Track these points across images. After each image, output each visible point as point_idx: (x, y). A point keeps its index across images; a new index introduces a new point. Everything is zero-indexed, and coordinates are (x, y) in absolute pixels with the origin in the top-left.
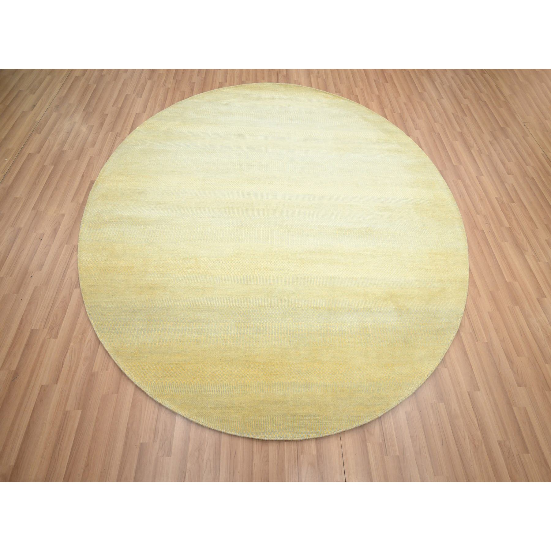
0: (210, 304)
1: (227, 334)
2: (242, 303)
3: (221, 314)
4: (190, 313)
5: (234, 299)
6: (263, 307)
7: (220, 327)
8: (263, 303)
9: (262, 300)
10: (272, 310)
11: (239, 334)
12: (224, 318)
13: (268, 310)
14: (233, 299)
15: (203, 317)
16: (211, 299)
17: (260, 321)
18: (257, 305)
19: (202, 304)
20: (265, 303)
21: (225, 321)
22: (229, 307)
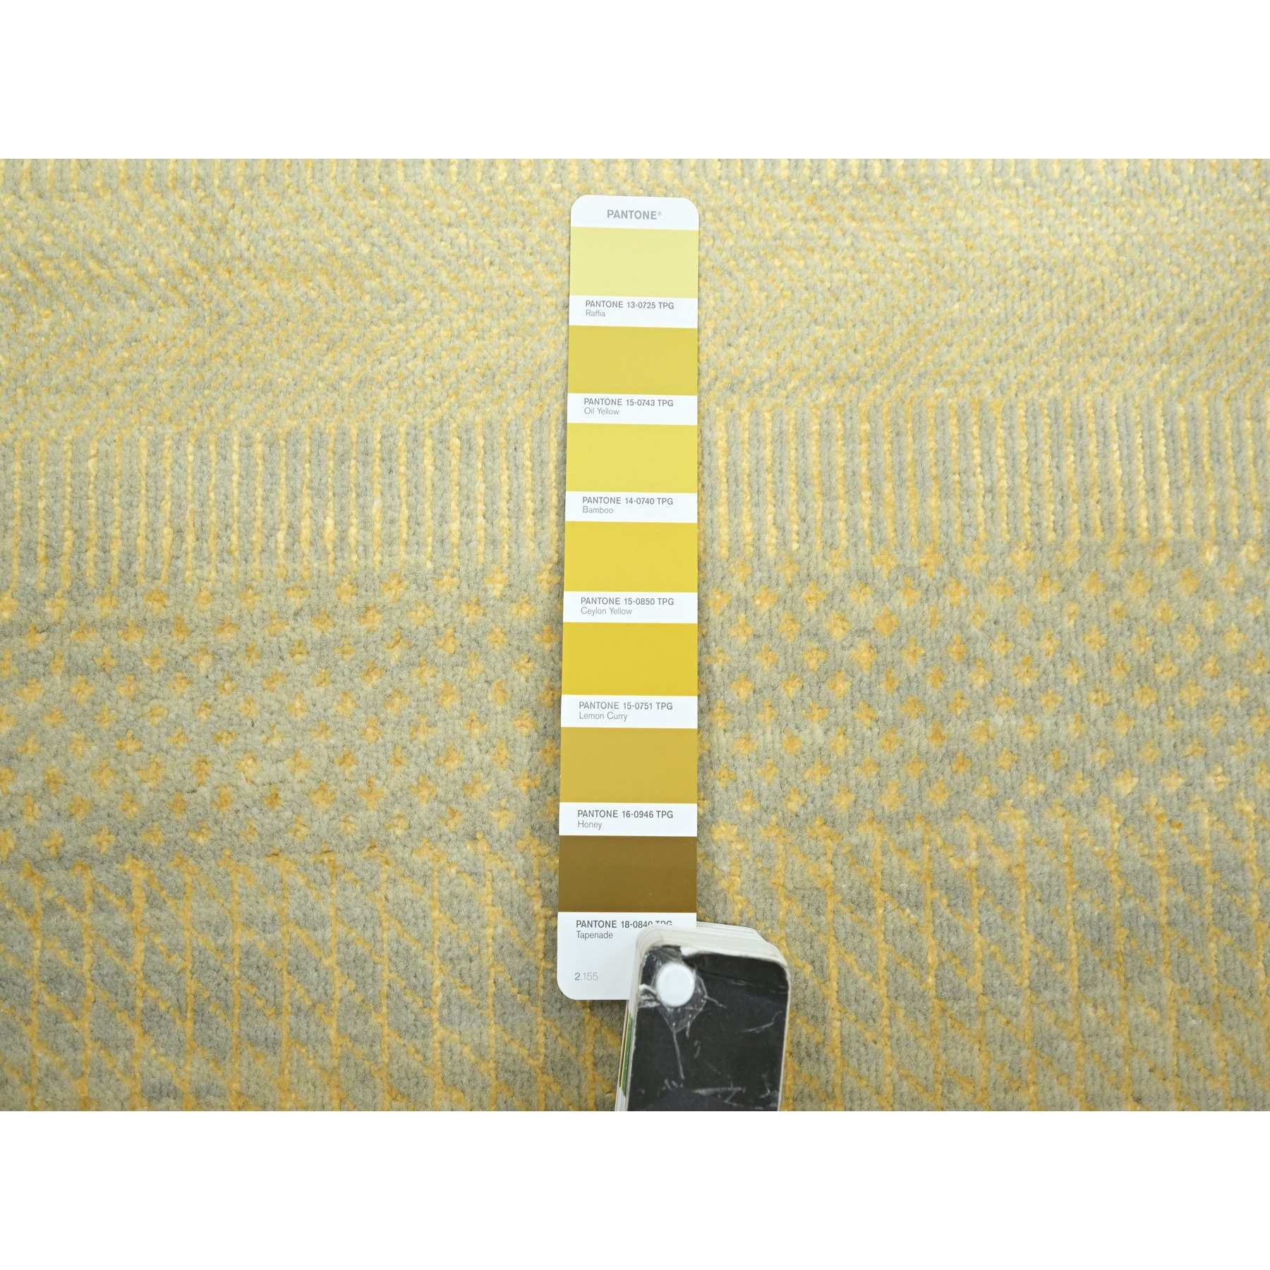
0: (342, 538)
2: (827, 494)
4: (31, 699)
6: (1162, 559)
7: (537, 905)
8: (1153, 490)
9: (1126, 435)
11: (844, 1002)
13: (1240, 595)
15: (249, 767)
16: (342, 459)
17: (1125, 786)
18: (1061, 528)
19: (211, 545)
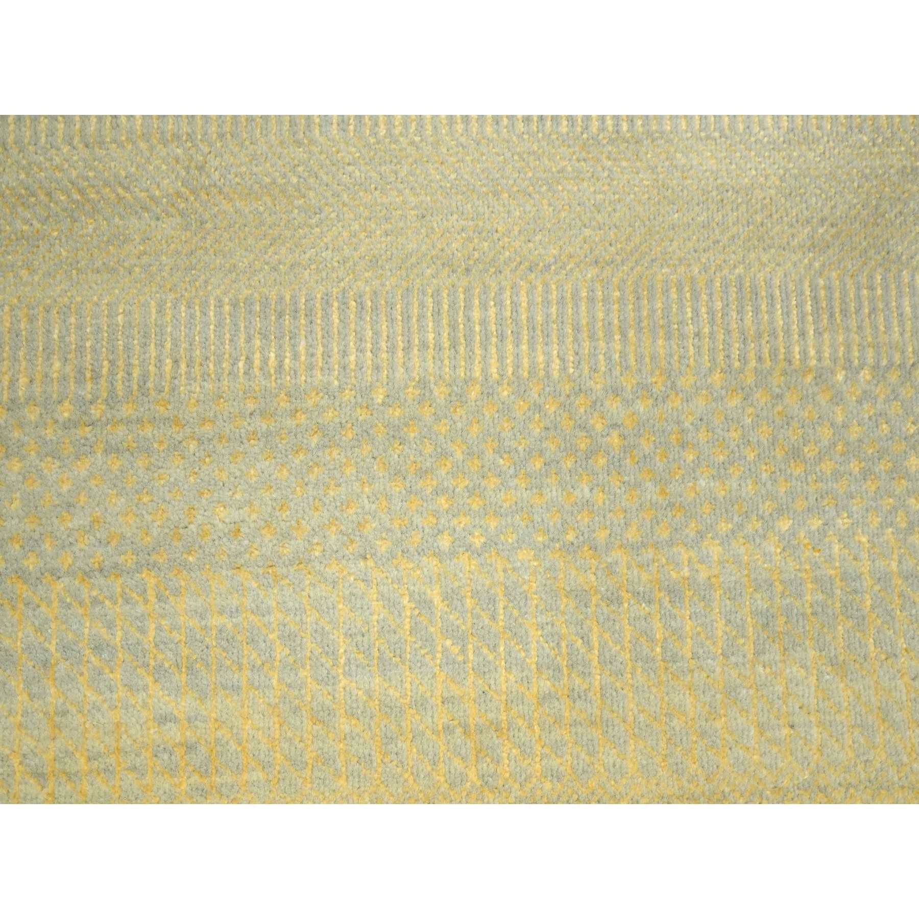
0: (280, 366)
1: (482, 671)
2: (592, 337)
3: (397, 473)
4: (82, 469)
5: (515, 305)
6: (809, 379)
7: (405, 601)
8: (803, 334)
9: (786, 299)
10: (895, 409)
11: (602, 663)
12: (436, 514)
13: (859, 402)
14: (500, 304)
15: (222, 512)
16: (280, 315)
17: (784, 525)
18: (743, 359)
19: (197, 370)
20: (818, 333)
21: (445, 543)
22: (474, 393)
